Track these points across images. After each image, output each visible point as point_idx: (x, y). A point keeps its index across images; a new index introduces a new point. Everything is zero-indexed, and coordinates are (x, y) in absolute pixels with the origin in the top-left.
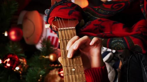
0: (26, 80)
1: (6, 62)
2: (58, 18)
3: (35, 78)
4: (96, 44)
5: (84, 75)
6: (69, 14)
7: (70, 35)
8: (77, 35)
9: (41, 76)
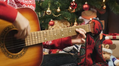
0: (65, 12)
1: (73, 3)
2: (95, 24)
3: (66, 16)
4: (82, 41)
5: (68, 36)
6: (97, 29)
7: (86, 29)
8: (87, 33)
9: (67, 19)
